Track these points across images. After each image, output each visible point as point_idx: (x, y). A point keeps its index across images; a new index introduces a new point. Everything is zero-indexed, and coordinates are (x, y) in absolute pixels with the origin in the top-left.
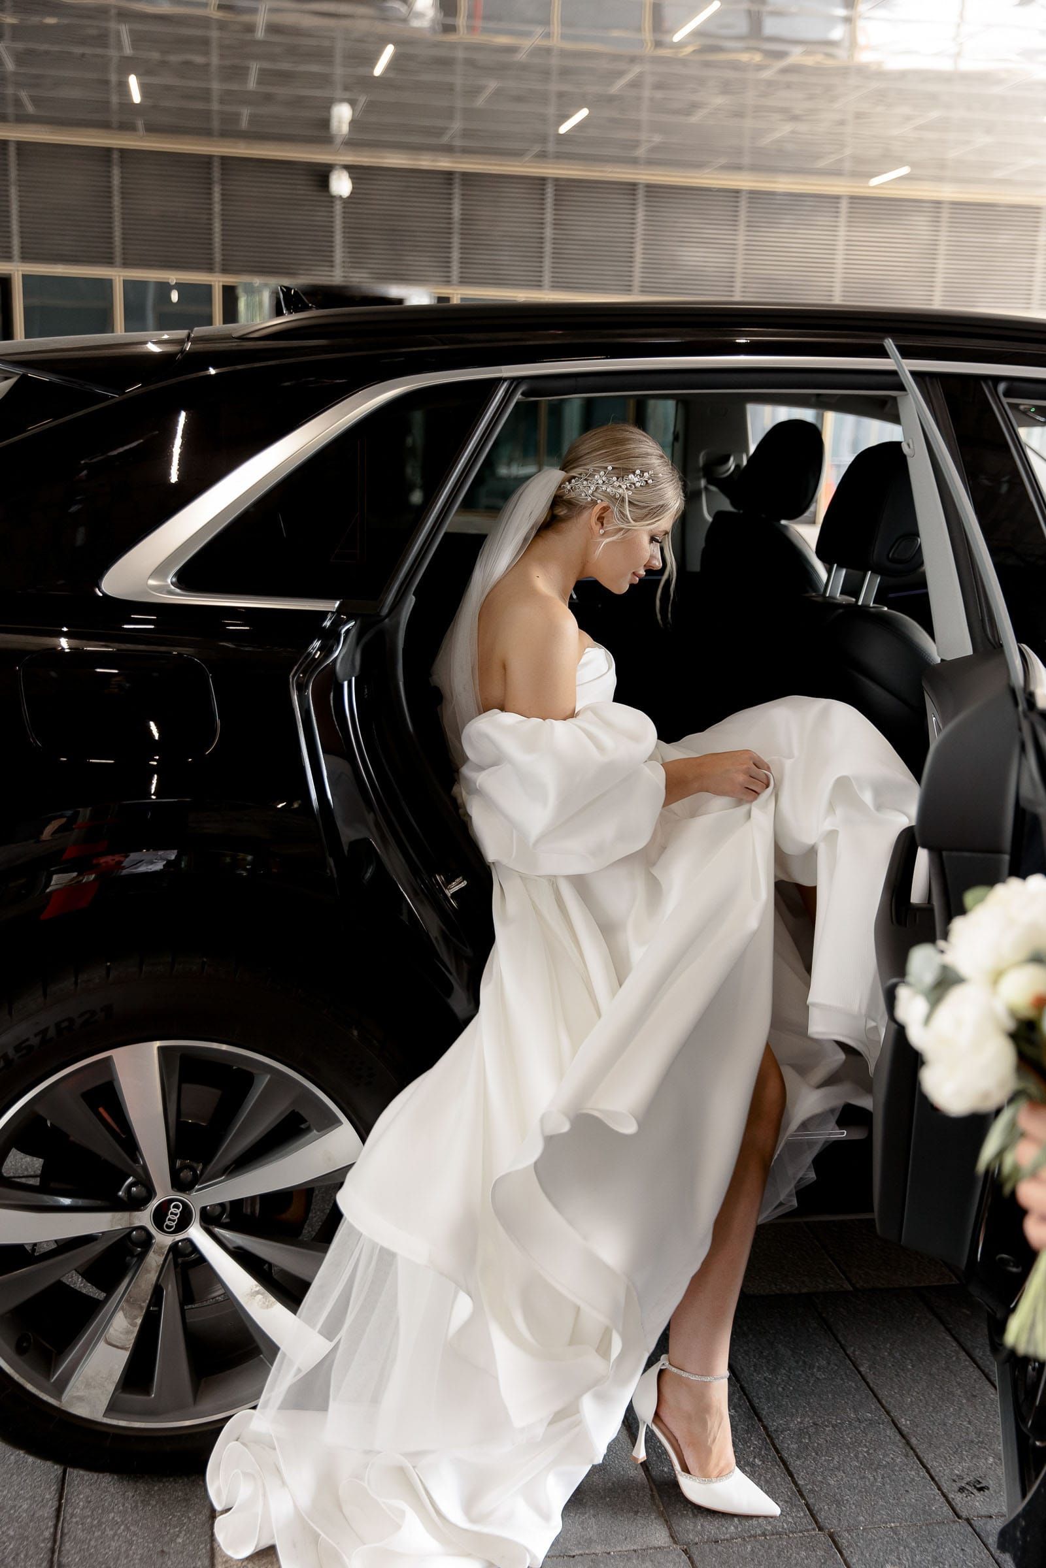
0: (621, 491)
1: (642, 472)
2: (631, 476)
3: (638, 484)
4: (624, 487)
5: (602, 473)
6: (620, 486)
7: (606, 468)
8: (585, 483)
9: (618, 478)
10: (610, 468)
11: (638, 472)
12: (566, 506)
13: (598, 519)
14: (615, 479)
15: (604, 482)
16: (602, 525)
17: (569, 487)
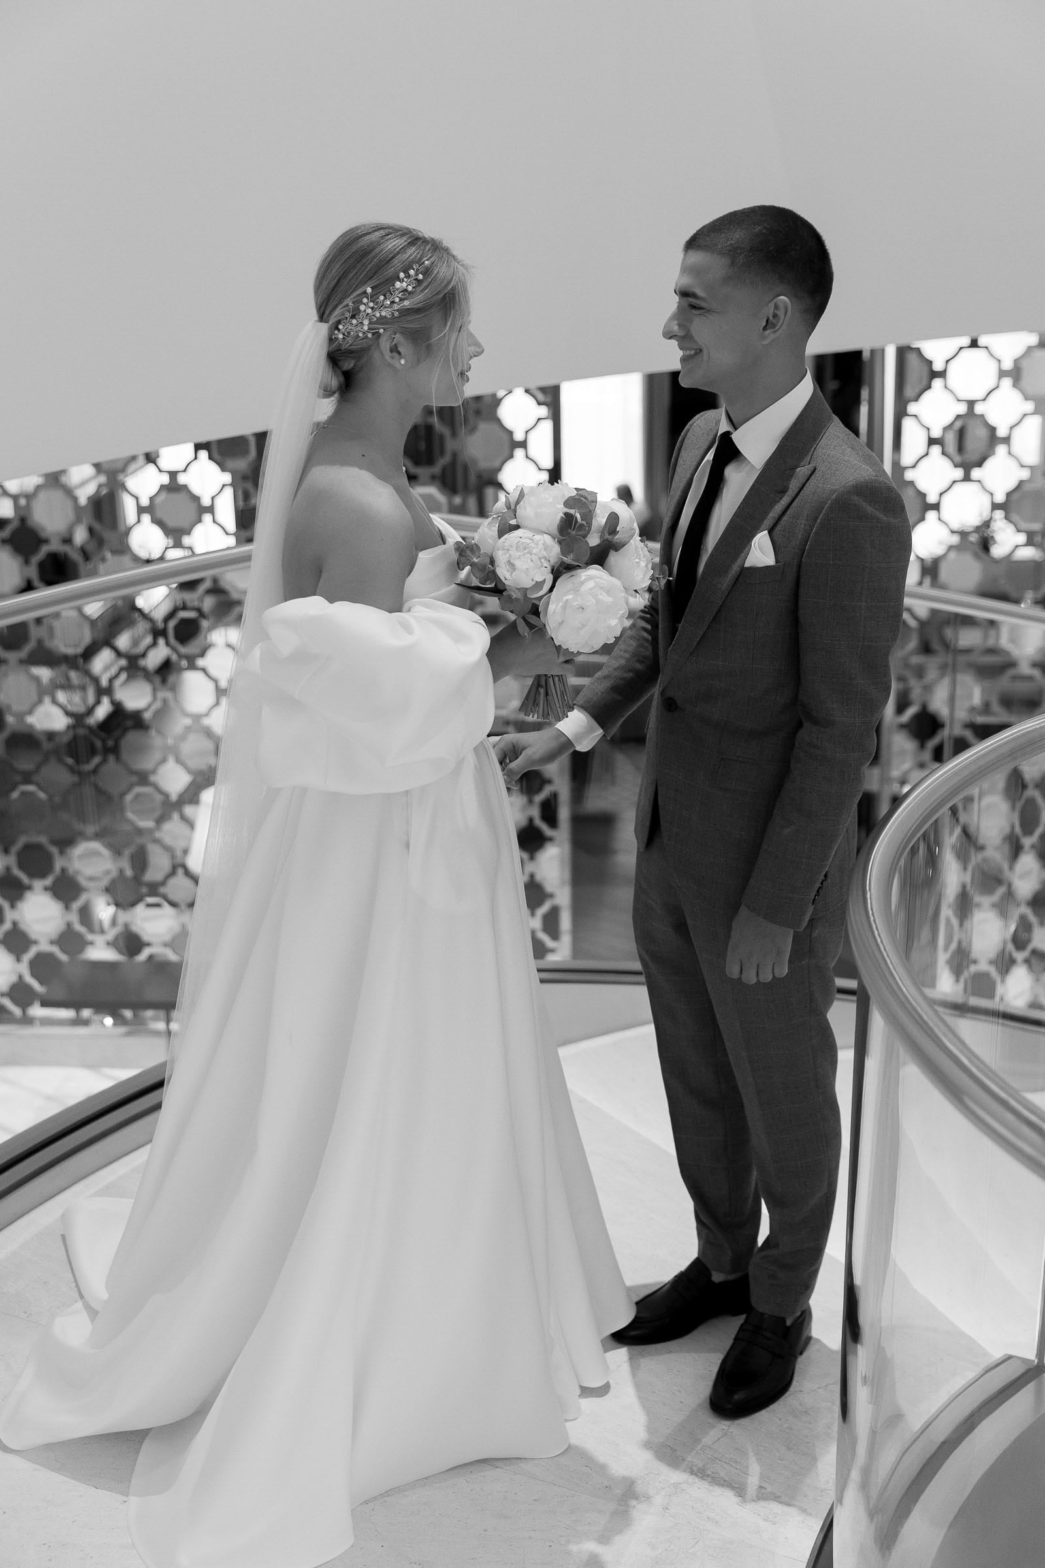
0: (396, 307)
1: (406, 272)
2: (398, 284)
3: (410, 288)
4: (397, 300)
5: (365, 300)
6: (393, 302)
7: (365, 292)
8: (354, 321)
9: (385, 296)
10: (369, 290)
11: (402, 275)
12: (349, 357)
13: (391, 351)
14: (382, 298)
15: (372, 308)
16: (399, 353)
17: (341, 336)
